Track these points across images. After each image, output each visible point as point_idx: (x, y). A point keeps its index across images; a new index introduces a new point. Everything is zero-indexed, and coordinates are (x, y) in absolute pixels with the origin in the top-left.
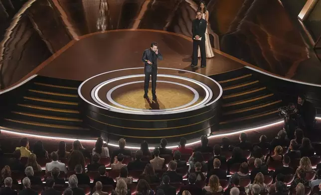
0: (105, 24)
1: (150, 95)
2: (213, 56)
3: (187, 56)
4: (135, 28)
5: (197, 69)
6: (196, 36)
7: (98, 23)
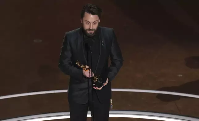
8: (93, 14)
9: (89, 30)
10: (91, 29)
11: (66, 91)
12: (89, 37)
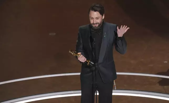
10: (95, 23)
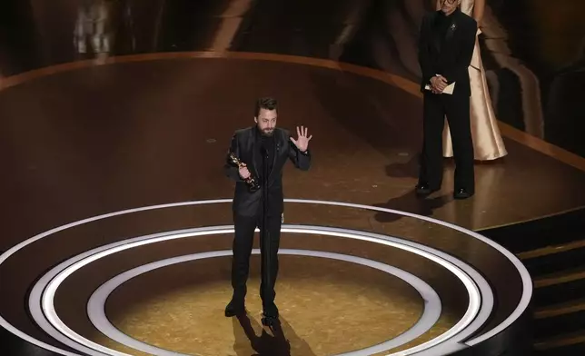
0: (106, 31)
1: (254, 307)
2: (502, 153)
3: (404, 156)
4: (220, 47)
5: (440, 202)
6: (433, 80)
7: (80, 30)
8: (271, 109)
9: (268, 129)
11: (231, 200)
12: (266, 137)
